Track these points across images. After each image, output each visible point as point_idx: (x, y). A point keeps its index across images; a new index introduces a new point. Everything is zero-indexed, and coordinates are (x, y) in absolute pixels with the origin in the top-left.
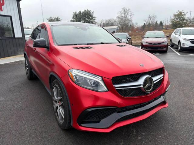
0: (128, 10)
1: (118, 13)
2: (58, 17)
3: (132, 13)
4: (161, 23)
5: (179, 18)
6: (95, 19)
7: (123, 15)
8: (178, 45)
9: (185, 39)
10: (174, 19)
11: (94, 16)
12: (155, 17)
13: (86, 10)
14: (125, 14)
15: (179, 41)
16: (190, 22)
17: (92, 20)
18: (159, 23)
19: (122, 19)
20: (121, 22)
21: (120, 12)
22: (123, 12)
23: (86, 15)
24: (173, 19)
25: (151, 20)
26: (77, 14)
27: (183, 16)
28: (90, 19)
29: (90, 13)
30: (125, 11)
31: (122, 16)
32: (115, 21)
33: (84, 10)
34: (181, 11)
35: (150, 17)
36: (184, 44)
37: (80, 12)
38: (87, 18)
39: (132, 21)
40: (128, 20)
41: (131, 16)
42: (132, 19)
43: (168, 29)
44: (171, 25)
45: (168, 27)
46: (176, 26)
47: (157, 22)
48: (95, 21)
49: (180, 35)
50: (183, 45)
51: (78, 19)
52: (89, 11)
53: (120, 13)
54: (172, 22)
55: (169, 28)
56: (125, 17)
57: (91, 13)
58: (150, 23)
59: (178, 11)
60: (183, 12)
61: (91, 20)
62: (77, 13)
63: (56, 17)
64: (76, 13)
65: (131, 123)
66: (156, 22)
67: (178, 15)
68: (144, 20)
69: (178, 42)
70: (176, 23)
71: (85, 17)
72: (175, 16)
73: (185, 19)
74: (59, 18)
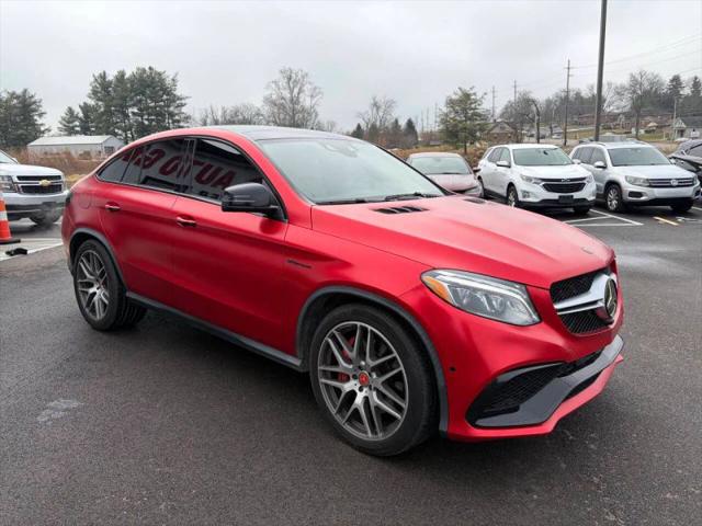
0: (303, 77)
1: (268, 87)
2: (25, 91)
3: (315, 88)
4: (410, 124)
5: (465, 110)
6: (182, 105)
7: (287, 94)
8: (508, 195)
9: (529, 179)
10: (450, 112)
11: (178, 92)
12: (390, 105)
13: (144, 70)
14: (292, 92)
15: (511, 185)
16: (496, 124)
17: (171, 109)
18: (403, 123)
19: (281, 107)
20: (282, 116)
21: (275, 82)
22: (283, 83)
23: (149, 86)
24: (446, 115)
25: (381, 114)
26: (111, 82)
27: (473, 106)
28: (162, 103)
29: (162, 81)
30: (290, 79)
31: (283, 98)
32: (258, 114)
33: (138, 69)
34: (467, 88)
35: (376, 105)
36: (526, 194)
37: (122, 74)
38: (151, 98)
39: (316, 116)
40: (303, 110)
41: (312, 96)
42: (318, 109)
43: (432, 143)
44: (441, 131)
45: (431, 139)
46: (457, 137)
47: (397, 121)
48: (184, 109)
49: (509, 167)
50: (524, 197)
51: (115, 102)
52: (160, 74)
53: (273, 86)
54: (444, 121)
55: (435, 140)
56: (294, 101)
57: (168, 82)
58: (378, 123)
59: (460, 89)
60: (475, 94)
61: (169, 107)
62: (111, 77)
63: (19, 92)
64: (103, 76)
65: (576, 406)
66: (393, 121)
67: (460, 101)
68: (360, 115)
69: (506, 188)
70: (456, 125)
71: (143, 93)
72: (451, 103)
73: (480, 115)
74: (31, 92)
